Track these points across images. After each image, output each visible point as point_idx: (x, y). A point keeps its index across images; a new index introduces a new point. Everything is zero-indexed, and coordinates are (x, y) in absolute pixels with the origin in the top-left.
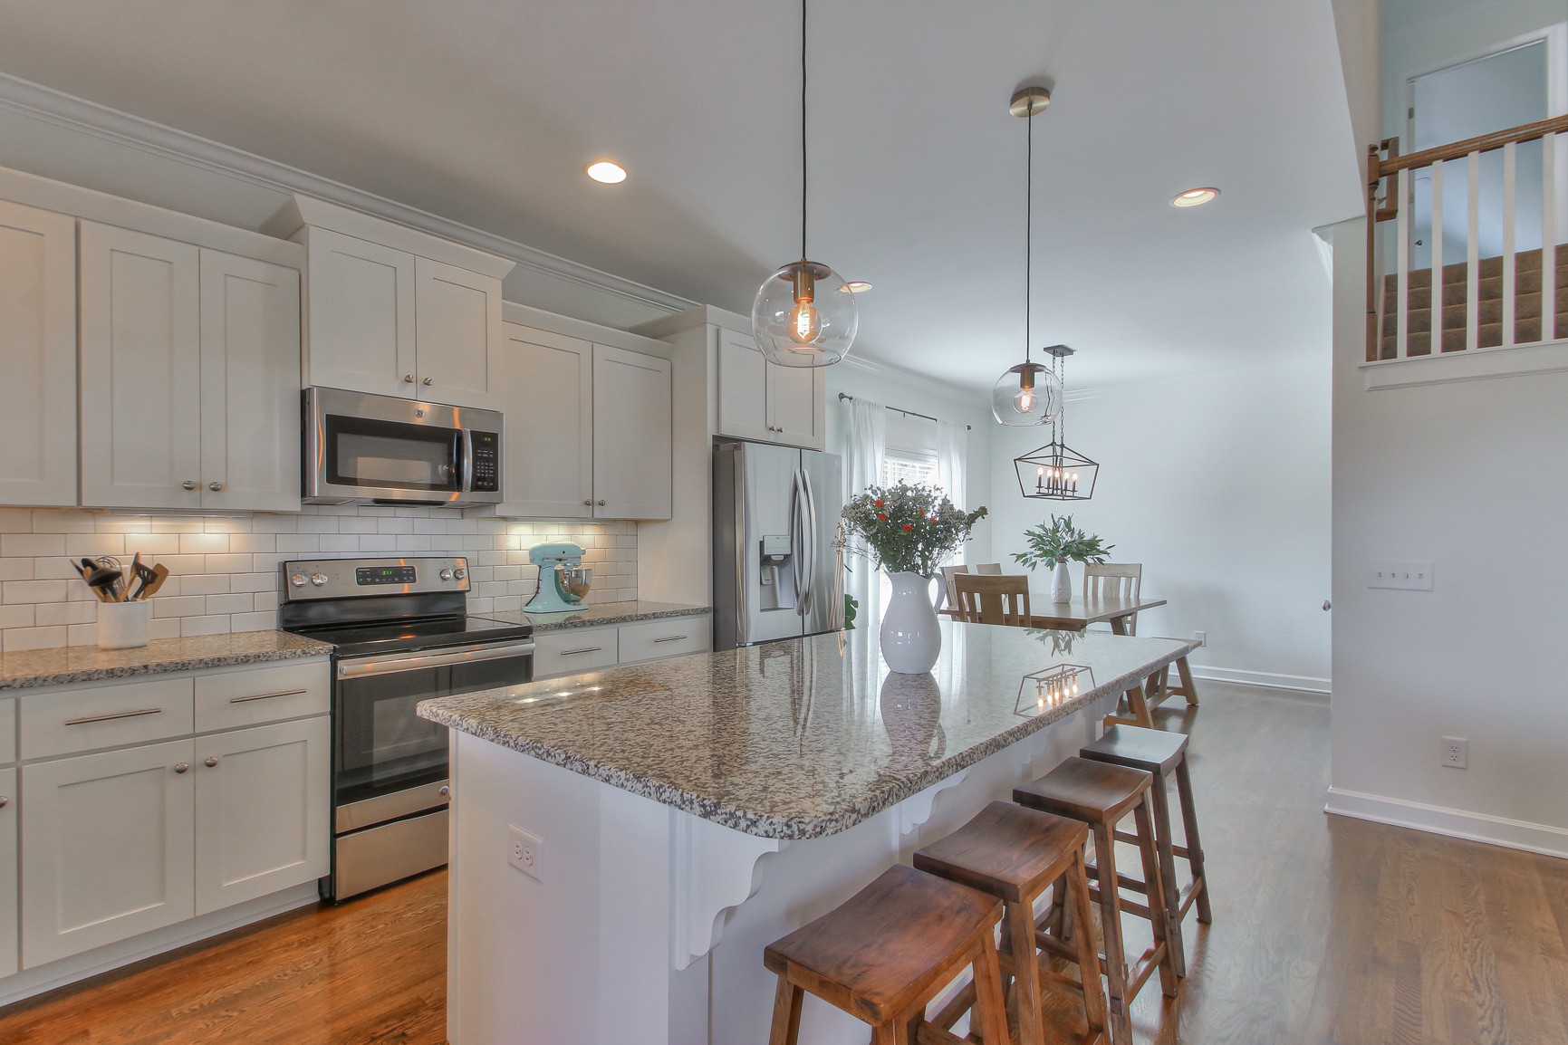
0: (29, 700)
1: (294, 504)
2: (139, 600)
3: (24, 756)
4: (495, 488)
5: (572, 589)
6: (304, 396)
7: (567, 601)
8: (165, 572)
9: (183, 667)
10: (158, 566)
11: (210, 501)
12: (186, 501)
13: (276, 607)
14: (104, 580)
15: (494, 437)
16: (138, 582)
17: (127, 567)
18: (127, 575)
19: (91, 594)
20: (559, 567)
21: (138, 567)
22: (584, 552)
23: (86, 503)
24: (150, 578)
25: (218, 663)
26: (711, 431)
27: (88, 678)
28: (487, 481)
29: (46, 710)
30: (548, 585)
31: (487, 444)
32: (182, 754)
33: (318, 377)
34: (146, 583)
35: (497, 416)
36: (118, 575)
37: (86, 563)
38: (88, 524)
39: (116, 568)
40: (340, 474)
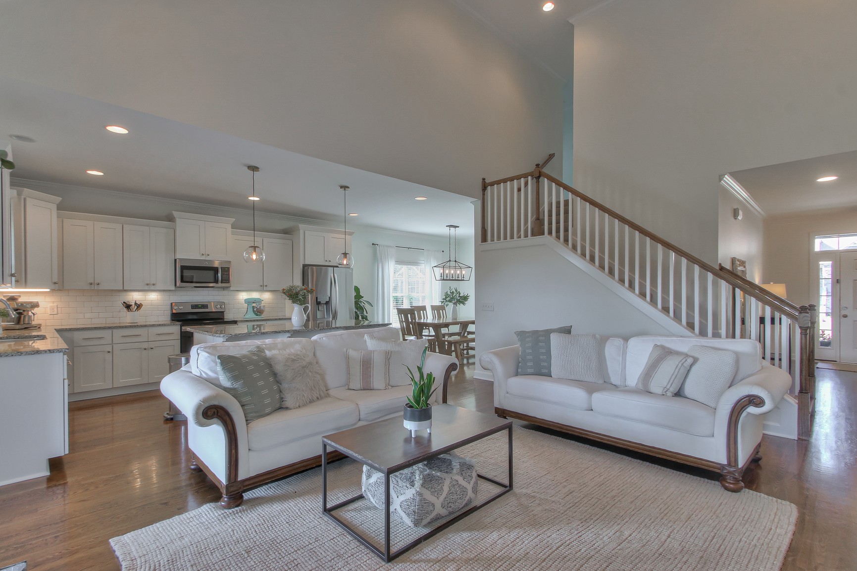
0: (115, 331)
1: (173, 288)
2: (136, 312)
3: (114, 343)
4: (229, 282)
5: (258, 312)
6: (175, 260)
7: (257, 315)
8: (142, 305)
9: (145, 326)
10: (141, 303)
11: (152, 288)
12: (146, 288)
13: (170, 315)
14: (128, 307)
15: (228, 268)
16: (136, 307)
17: (133, 304)
18: (133, 306)
19: (125, 310)
20: (254, 305)
21: (136, 304)
22: (263, 300)
23: (125, 289)
24: (139, 306)
25: (153, 326)
26: (302, 263)
27: (126, 327)
28: (226, 280)
29: (118, 333)
30: (251, 310)
31: (226, 271)
32: (145, 345)
33: (178, 256)
34: (138, 307)
35: (230, 262)
36: (131, 305)
37: (124, 303)
38: (124, 293)
39: (131, 304)
40: (184, 280)
